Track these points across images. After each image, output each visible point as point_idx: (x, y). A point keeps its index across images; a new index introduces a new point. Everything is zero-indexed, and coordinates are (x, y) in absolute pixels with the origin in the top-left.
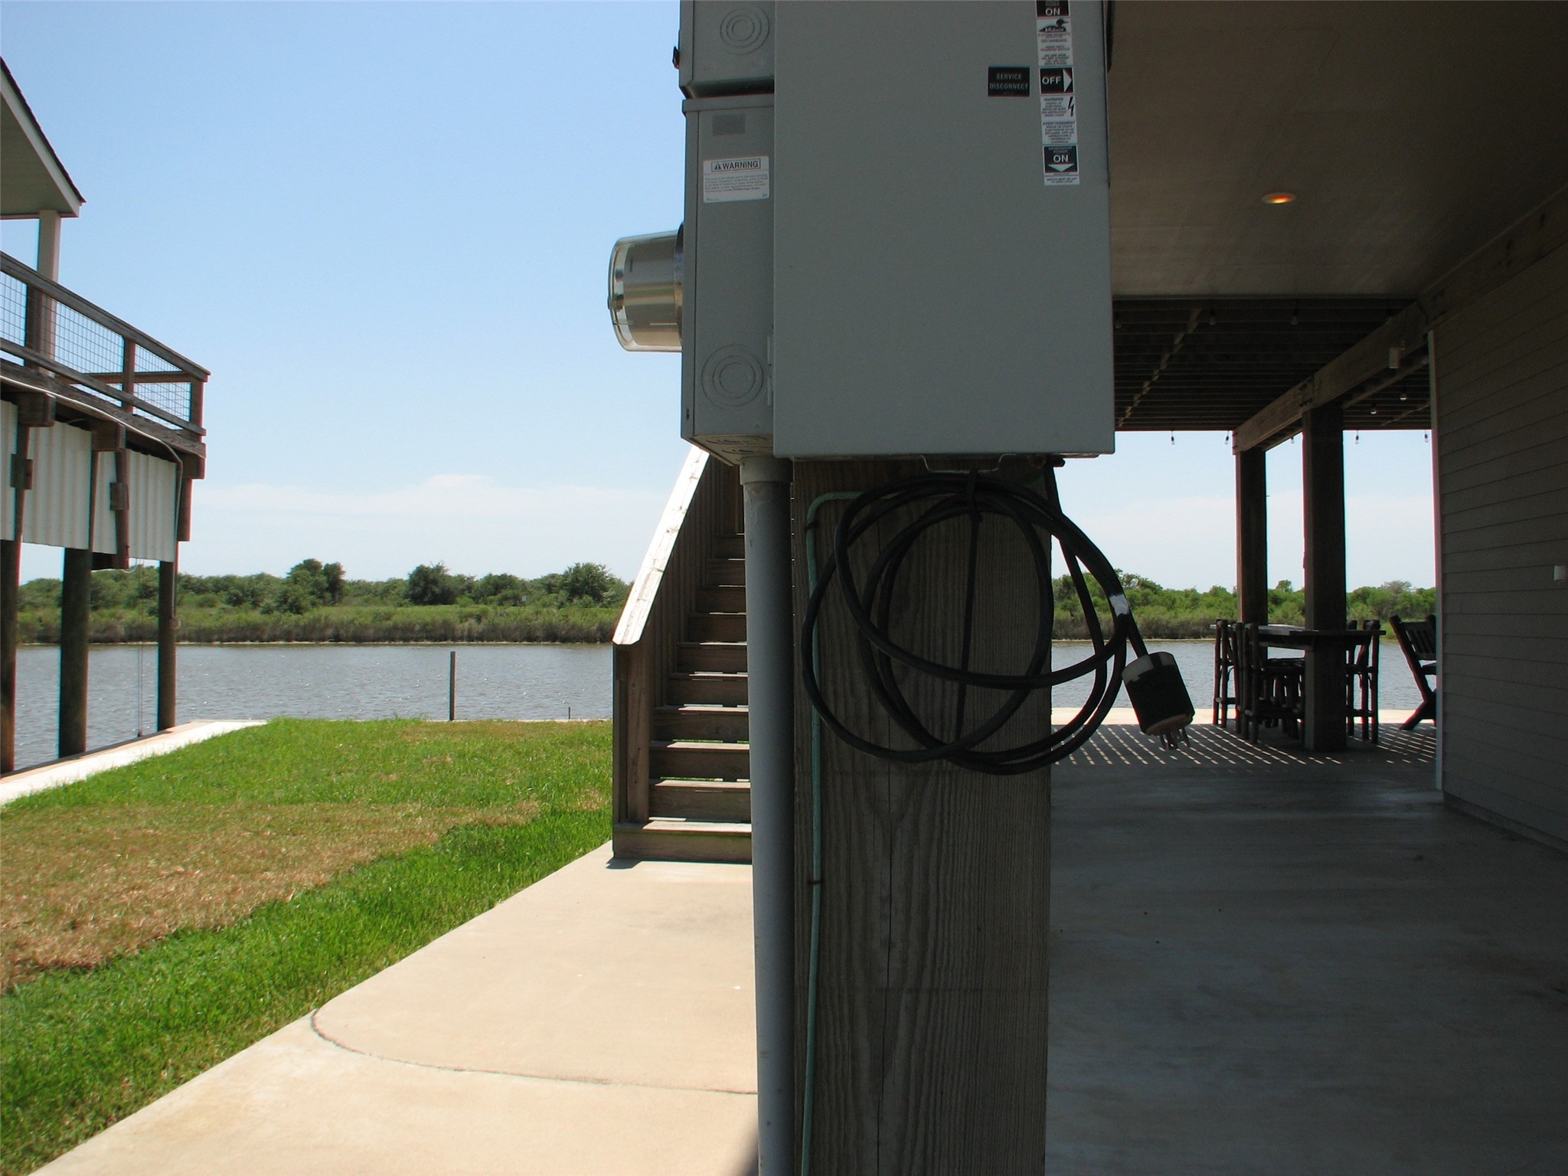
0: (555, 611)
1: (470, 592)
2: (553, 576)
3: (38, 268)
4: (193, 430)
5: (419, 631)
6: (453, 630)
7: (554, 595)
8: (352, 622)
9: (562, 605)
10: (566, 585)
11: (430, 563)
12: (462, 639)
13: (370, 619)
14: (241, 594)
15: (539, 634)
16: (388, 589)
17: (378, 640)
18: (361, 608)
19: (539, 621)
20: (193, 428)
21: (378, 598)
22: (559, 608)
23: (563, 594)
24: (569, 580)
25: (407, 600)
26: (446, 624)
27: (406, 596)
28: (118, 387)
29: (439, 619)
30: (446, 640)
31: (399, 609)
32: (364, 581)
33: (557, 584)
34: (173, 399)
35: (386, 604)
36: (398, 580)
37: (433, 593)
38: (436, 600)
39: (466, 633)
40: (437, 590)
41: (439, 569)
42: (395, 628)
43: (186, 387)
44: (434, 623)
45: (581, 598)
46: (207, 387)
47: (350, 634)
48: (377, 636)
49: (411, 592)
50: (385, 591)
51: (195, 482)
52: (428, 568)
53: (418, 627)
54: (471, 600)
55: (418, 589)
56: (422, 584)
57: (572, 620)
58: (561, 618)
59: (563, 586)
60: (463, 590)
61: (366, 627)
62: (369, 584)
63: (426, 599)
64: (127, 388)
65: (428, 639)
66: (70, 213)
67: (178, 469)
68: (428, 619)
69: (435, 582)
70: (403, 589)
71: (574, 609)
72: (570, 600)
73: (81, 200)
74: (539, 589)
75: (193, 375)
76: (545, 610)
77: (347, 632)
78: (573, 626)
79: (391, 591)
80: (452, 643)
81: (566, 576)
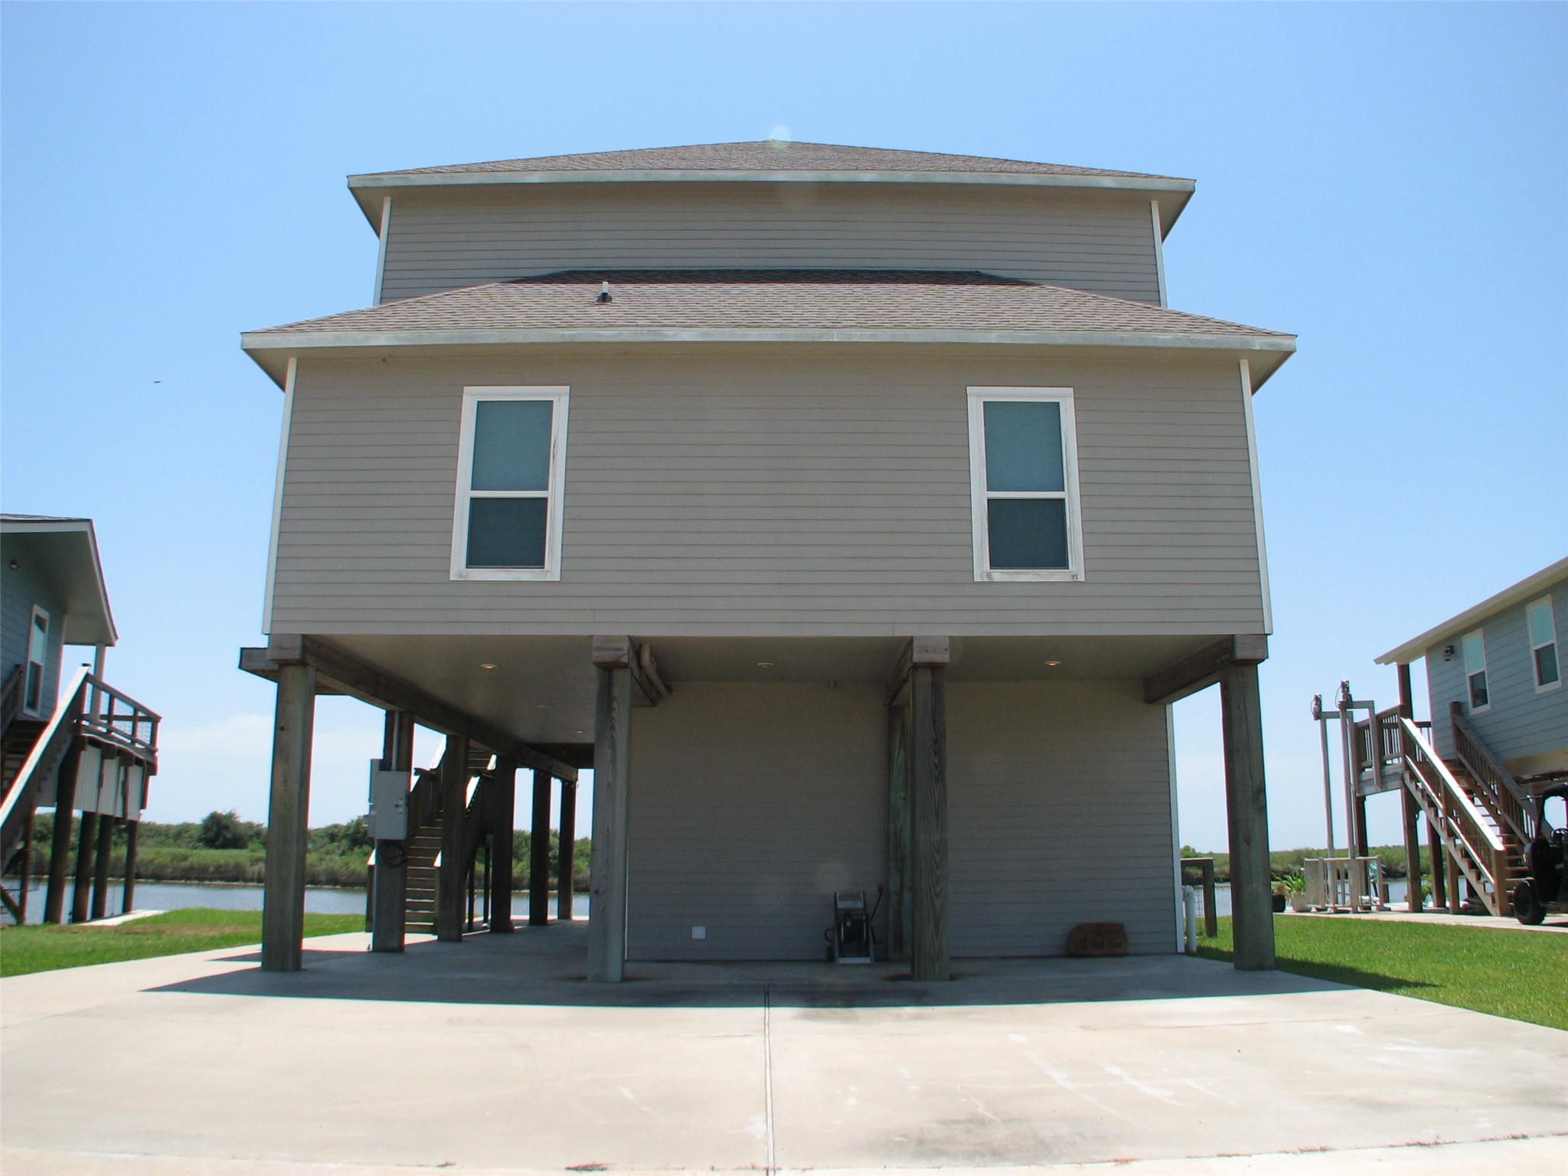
0: (337, 858)
1: (258, 838)
2: (336, 826)
3: (95, 672)
4: (151, 749)
5: (213, 873)
6: (245, 872)
7: (337, 844)
8: (152, 861)
9: (343, 853)
10: (347, 835)
11: (223, 810)
12: (252, 880)
13: (169, 859)
14: (45, 831)
15: (323, 878)
16: (181, 833)
17: (175, 878)
18: (159, 849)
19: (323, 867)
20: (150, 747)
21: (171, 841)
22: (341, 855)
23: (345, 843)
24: (351, 831)
25: (201, 844)
26: (238, 866)
27: (200, 840)
28: (105, 722)
29: (232, 861)
30: (237, 880)
31: (194, 851)
32: (154, 824)
33: (340, 834)
34: (144, 731)
35: (180, 847)
36: (191, 824)
37: (225, 837)
38: (226, 845)
39: (256, 875)
40: (229, 835)
41: (231, 816)
42: (192, 868)
43: (149, 724)
44: (227, 865)
45: (360, 847)
46: (160, 725)
47: (149, 872)
48: (174, 875)
49: (204, 836)
50: (178, 834)
51: (151, 778)
52: (220, 815)
53: (211, 869)
54: (261, 846)
55: (211, 834)
56: (215, 829)
57: (352, 866)
58: (343, 865)
59: (346, 836)
60: (252, 836)
61: (164, 867)
62: (160, 827)
63: (217, 843)
64: (110, 722)
65: (221, 879)
66: (111, 645)
67: (144, 770)
68: (222, 861)
69: (227, 828)
70: (196, 834)
71: (354, 857)
72: (351, 849)
73: (117, 638)
74: (322, 837)
75: (153, 719)
76: (328, 857)
77: (147, 870)
78: (353, 873)
79: (183, 834)
80: (243, 884)
81: (348, 827)
